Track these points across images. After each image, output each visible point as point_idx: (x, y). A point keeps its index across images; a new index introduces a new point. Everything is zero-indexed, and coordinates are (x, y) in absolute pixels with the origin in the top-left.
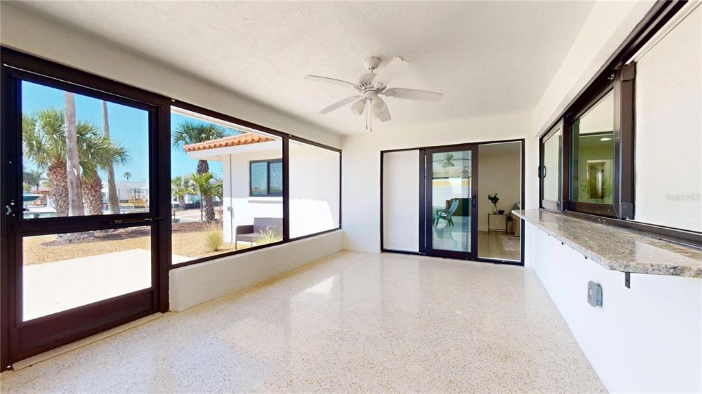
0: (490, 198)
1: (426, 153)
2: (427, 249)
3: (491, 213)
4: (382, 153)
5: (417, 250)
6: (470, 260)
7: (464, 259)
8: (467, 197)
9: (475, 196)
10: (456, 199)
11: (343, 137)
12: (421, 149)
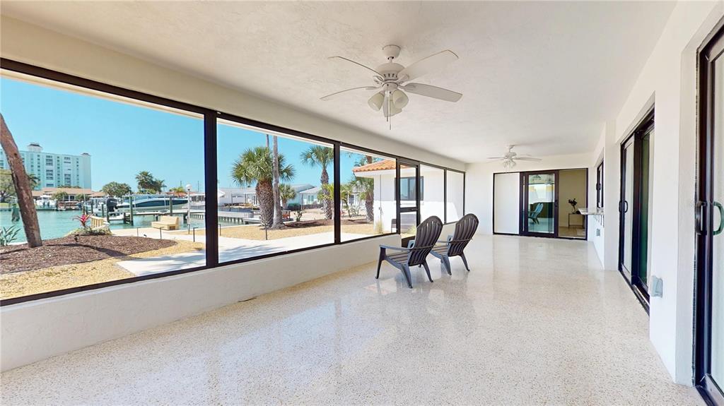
0: (570, 202)
1: (524, 176)
2: (524, 231)
3: (571, 212)
4: (494, 174)
5: (518, 233)
6: (553, 237)
7: (549, 237)
8: (550, 201)
9: (557, 201)
10: (541, 203)
11: (467, 165)
12: (520, 172)
